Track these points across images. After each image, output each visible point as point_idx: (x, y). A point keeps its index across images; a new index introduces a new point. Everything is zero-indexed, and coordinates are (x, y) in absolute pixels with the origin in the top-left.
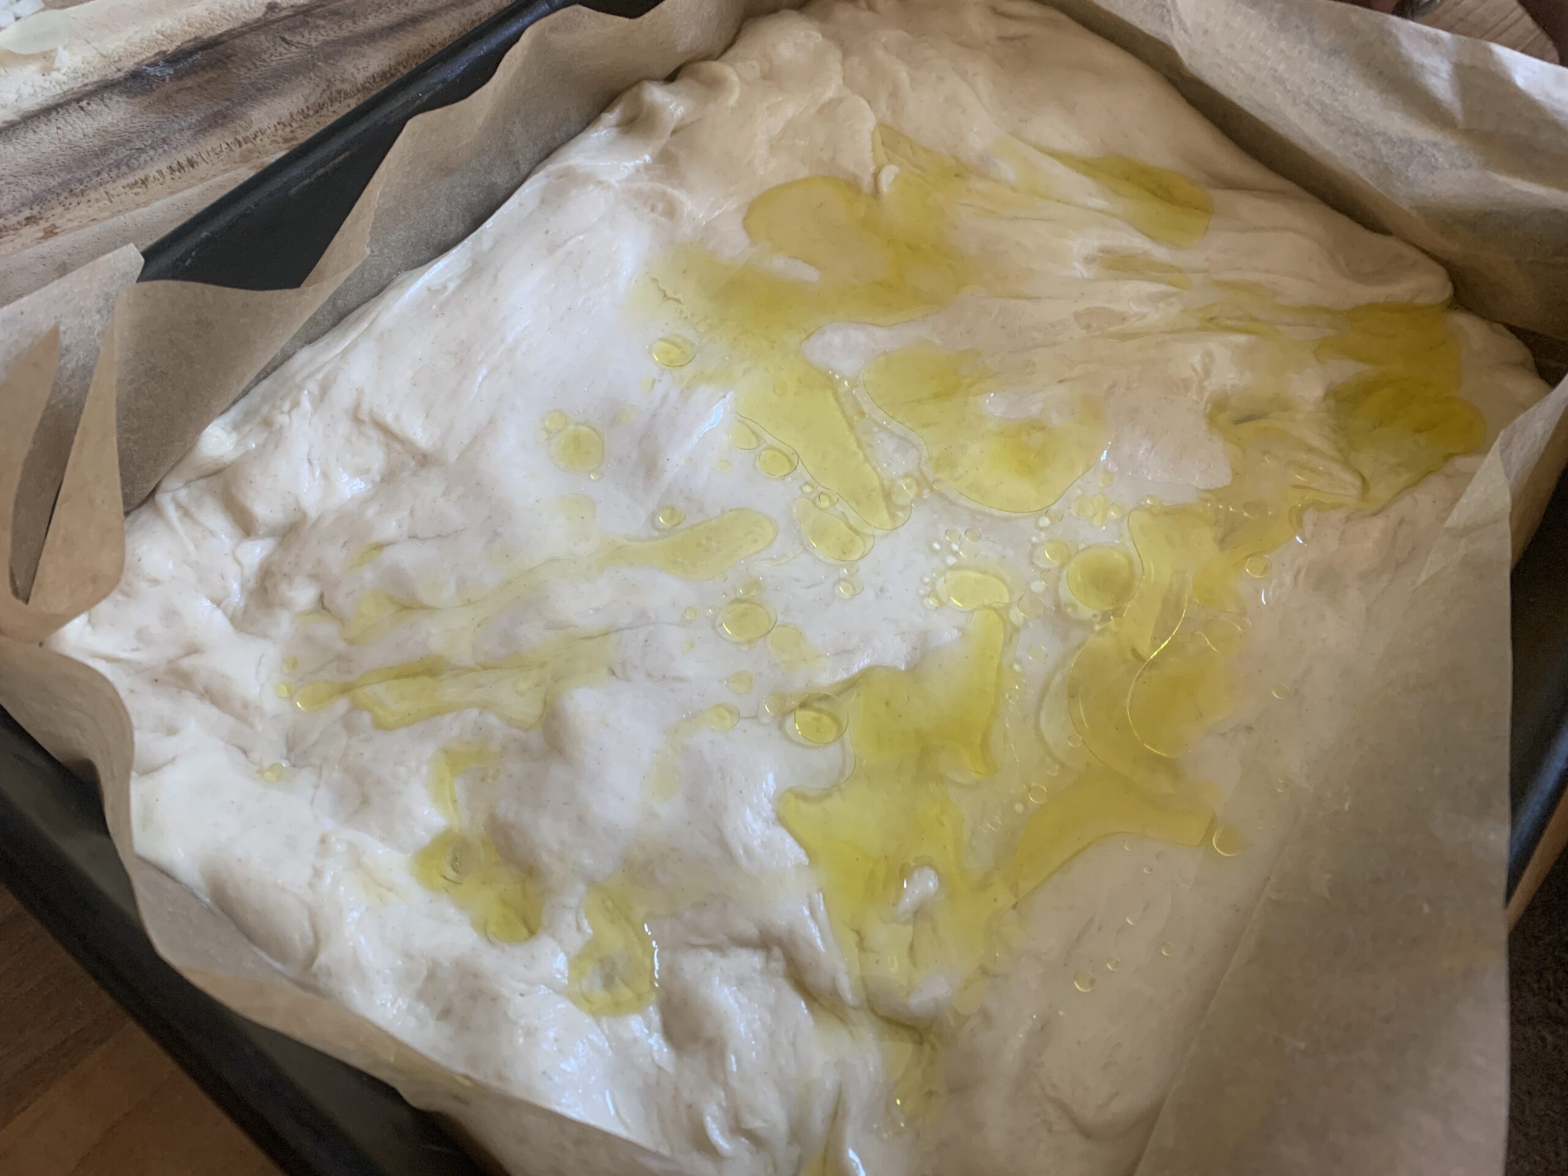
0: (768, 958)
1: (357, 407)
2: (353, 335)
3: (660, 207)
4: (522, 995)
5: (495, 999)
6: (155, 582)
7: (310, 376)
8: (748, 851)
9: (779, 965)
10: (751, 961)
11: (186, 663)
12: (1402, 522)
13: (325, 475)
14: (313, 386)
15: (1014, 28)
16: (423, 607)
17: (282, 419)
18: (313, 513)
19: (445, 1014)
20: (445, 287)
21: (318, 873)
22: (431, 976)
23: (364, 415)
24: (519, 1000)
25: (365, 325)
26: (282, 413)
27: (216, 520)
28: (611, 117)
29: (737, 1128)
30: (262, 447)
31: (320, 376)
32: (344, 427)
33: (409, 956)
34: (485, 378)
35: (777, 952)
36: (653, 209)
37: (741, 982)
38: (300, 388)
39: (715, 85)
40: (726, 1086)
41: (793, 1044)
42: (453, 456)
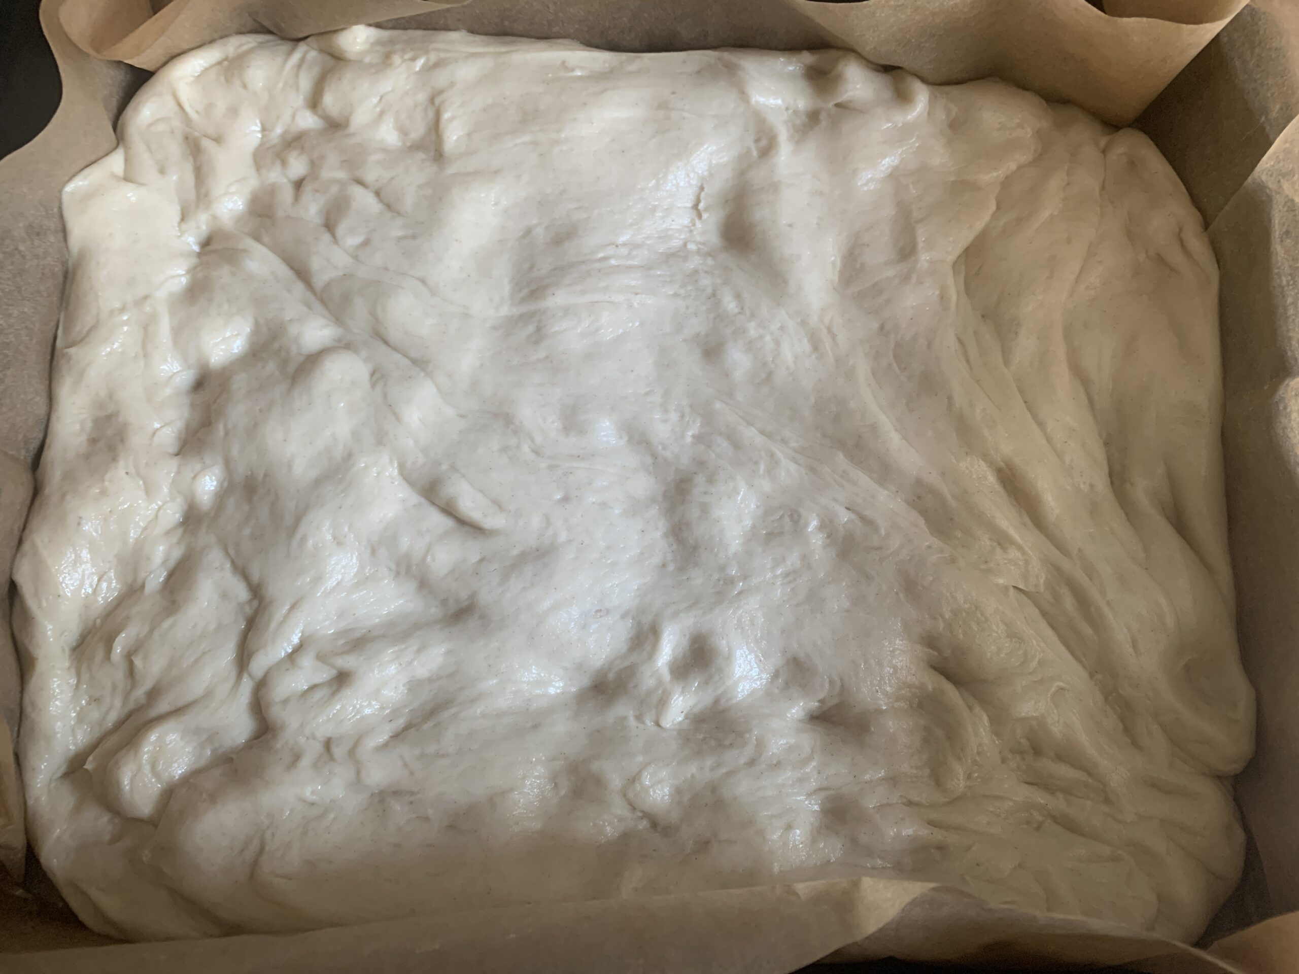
0: (250, 601)
1: (440, 92)
2: (491, 49)
3: (763, 143)
4: (127, 473)
5: (114, 459)
6: (245, 86)
7: (438, 50)
8: (304, 540)
9: (248, 610)
10: (241, 592)
11: (206, 143)
12: (941, 848)
13: (382, 114)
14: (433, 57)
15: (1176, 257)
16: (333, 235)
17: (397, 59)
18: (352, 128)
19: (93, 441)
20: (573, 70)
21: (123, 310)
22: (109, 417)
23: (437, 101)
24: (122, 472)
25: (504, 49)
26: (402, 57)
27: (306, 83)
28: (808, 58)
29: (129, 657)
30: (371, 65)
31: (442, 55)
32: (422, 97)
33: (111, 396)
34: (525, 143)
35: (255, 603)
36: (757, 140)
37: (224, 596)
38: (426, 52)
39: (902, 97)
40: (151, 631)
41: (204, 653)
42: (450, 170)
